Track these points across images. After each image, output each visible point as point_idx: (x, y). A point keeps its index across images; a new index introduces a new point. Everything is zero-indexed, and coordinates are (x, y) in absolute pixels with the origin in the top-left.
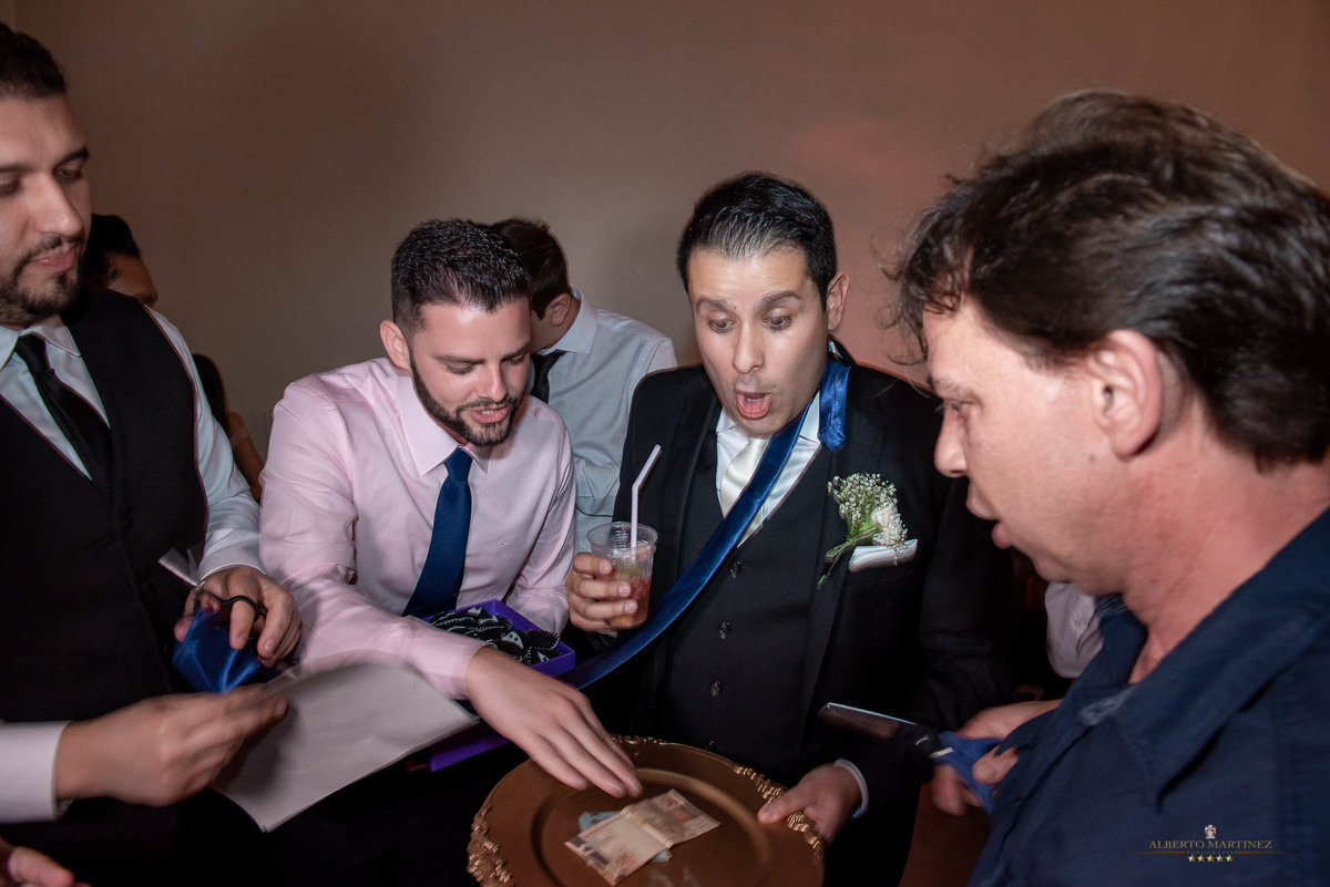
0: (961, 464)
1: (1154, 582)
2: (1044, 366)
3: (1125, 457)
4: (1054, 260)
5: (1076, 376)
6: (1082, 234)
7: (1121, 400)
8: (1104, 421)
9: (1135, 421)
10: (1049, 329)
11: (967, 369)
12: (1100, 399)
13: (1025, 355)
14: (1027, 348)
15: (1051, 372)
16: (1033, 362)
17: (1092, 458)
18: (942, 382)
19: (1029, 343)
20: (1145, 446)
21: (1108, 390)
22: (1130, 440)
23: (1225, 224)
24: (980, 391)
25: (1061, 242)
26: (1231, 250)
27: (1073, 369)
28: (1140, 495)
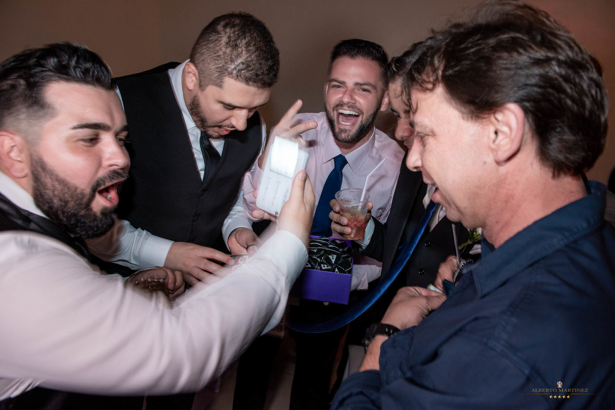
0: (419, 164)
1: (497, 222)
2: (470, 118)
3: (498, 163)
4: (485, 68)
5: (485, 123)
6: (500, 58)
7: (500, 136)
8: (493, 146)
9: (508, 147)
10: (477, 101)
11: (433, 119)
12: (493, 136)
13: (462, 113)
14: (463, 109)
15: (474, 121)
16: (465, 116)
17: (485, 163)
18: (419, 124)
19: (465, 108)
20: (509, 159)
21: (496, 133)
22: (503, 155)
23: (560, 63)
24: (436, 130)
25: (489, 61)
26: (561, 76)
27: (483, 120)
28: (501, 182)
